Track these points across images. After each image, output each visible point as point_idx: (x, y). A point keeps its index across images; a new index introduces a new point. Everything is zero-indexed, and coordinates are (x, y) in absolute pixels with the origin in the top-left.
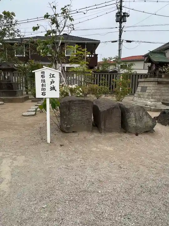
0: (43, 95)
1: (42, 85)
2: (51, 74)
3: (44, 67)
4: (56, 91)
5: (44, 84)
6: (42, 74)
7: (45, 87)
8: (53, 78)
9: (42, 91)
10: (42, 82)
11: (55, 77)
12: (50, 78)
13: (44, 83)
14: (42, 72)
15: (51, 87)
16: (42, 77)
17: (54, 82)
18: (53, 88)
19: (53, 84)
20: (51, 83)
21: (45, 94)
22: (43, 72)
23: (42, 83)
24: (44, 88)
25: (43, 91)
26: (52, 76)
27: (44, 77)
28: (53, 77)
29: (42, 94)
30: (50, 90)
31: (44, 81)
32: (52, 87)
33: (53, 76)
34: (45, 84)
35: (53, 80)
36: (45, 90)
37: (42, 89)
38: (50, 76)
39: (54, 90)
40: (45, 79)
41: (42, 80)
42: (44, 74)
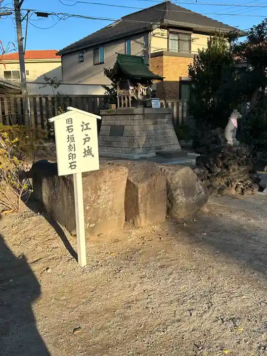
0: (72, 169)
1: (70, 147)
2: (83, 123)
4: (93, 156)
5: (73, 146)
6: (68, 125)
7: (74, 151)
8: (87, 132)
11: (90, 129)
12: (82, 131)
13: (72, 143)
14: (68, 121)
15: (85, 149)
16: (68, 130)
17: (89, 138)
18: (88, 152)
19: (87, 143)
20: (84, 141)
21: (75, 166)
22: (70, 121)
24: (73, 152)
25: (71, 161)
26: (85, 127)
27: (73, 129)
29: (71, 166)
31: (73, 139)
32: (87, 149)
35: (87, 135)
36: (75, 158)
37: (69, 157)
38: (82, 127)
39: (91, 155)
40: (73, 135)
41: (68, 136)
42: (72, 123)
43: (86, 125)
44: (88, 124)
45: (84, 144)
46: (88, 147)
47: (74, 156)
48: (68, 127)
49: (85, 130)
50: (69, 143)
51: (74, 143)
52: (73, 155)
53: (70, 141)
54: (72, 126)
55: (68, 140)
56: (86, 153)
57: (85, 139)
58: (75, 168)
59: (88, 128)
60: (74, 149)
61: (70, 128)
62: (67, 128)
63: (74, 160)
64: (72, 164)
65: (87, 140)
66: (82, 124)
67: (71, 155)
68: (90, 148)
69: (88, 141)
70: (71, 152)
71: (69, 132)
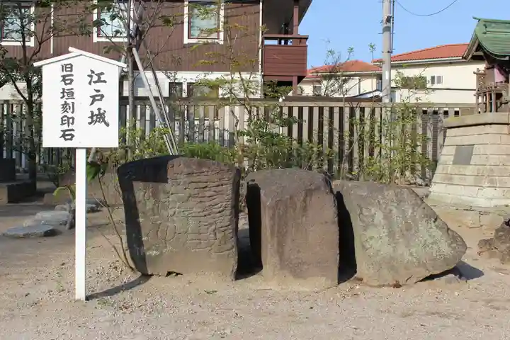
0: (66, 139)
1: (65, 106)
2: (93, 72)
3: (71, 49)
4: (107, 125)
5: (71, 105)
6: (65, 73)
7: (73, 113)
8: (99, 86)
9: (62, 124)
10: (64, 96)
11: (105, 82)
12: (90, 83)
13: (69, 101)
14: (64, 67)
15: (92, 112)
16: (64, 80)
17: (102, 96)
18: (98, 117)
19: (97, 104)
20: (92, 99)
21: (73, 136)
22: (68, 67)
24: (70, 115)
25: (65, 127)
26: (95, 78)
27: (72, 80)
28: (99, 81)
29: (64, 136)
30: (90, 123)
31: (71, 94)
32: (96, 112)
33: (99, 78)
34: (73, 104)
35: (98, 91)
36: (73, 123)
37: (62, 121)
38: (89, 79)
39: (103, 123)
40: (72, 89)
41: (64, 89)
42: (71, 71)
43: (99, 75)
44: (102, 74)
45: (92, 104)
46: (99, 109)
47: (71, 121)
48: (64, 77)
49: (95, 82)
50: (64, 99)
51: (73, 100)
52: (69, 118)
53: (66, 97)
54: (72, 75)
55: (62, 95)
56: (95, 118)
57: (93, 97)
58: (71, 139)
59: (102, 79)
60: (71, 110)
61: (67, 78)
62: (62, 79)
63: (71, 127)
64: (67, 133)
65: (96, 98)
66: (90, 73)
67: (66, 118)
68: (102, 111)
69: (101, 100)
70: (65, 114)
71: (66, 84)
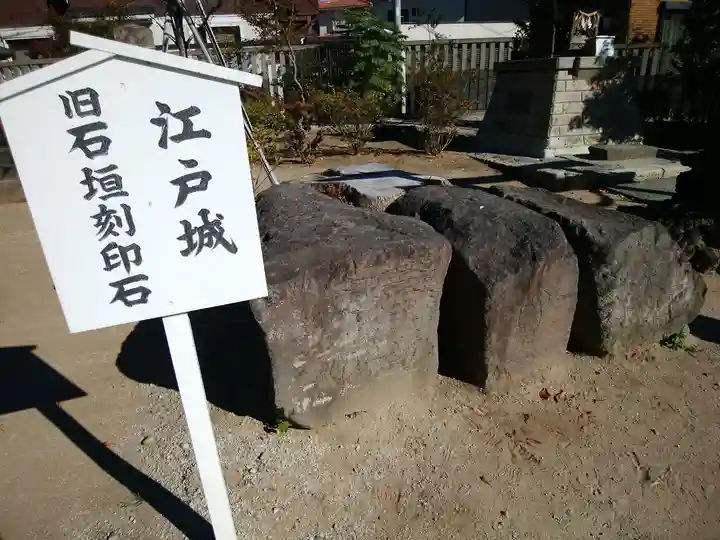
0: (129, 304)
1: (103, 218)
2: (164, 108)
3: (76, 38)
4: (232, 248)
5: (121, 213)
6: (78, 122)
7: (132, 232)
8: (190, 148)
9: (109, 267)
10: (92, 192)
11: (206, 134)
12: (163, 143)
13: (114, 204)
14: (72, 102)
15: (186, 224)
16: (81, 143)
17: (206, 177)
18: (206, 234)
19: (196, 201)
20: (177, 189)
21: (146, 292)
22: (82, 101)
23: (95, 203)
24: (124, 240)
25: (120, 273)
26: (176, 127)
27: (106, 142)
28: (188, 133)
29: (121, 295)
30: (185, 253)
31: (114, 183)
32: (197, 222)
33: (188, 125)
34: (127, 208)
35: (192, 163)
36: (138, 261)
37: (107, 259)
38: (159, 130)
39: (220, 246)
40: (112, 167)
41: (87, 171)
42: (97, 111)
43: (185, 116)
44: (195, 111)
45: (181, 200)
46: (204, 213)
47: (131, 255)
48: (78, 132)
49: (177, 138)
50: (96, 201)
51: (121, 200)
52: (123, 251)
53: (101, 192)
54: (101, 126)
55: (86, 189)
56: (196, 238)
57: (180, 182)
58: (143, 300)
59: (196, 128)
60: (126, 226)
61: (88, 136)
62: (73, 138)
63: (135, 270)
64: (127, 287)
65: (191, 184)
66: (156, 113)
67: (116, 251)
68: (211, 218)
69: (203, 187)
70: (111, 239)
71: (90, 155)
